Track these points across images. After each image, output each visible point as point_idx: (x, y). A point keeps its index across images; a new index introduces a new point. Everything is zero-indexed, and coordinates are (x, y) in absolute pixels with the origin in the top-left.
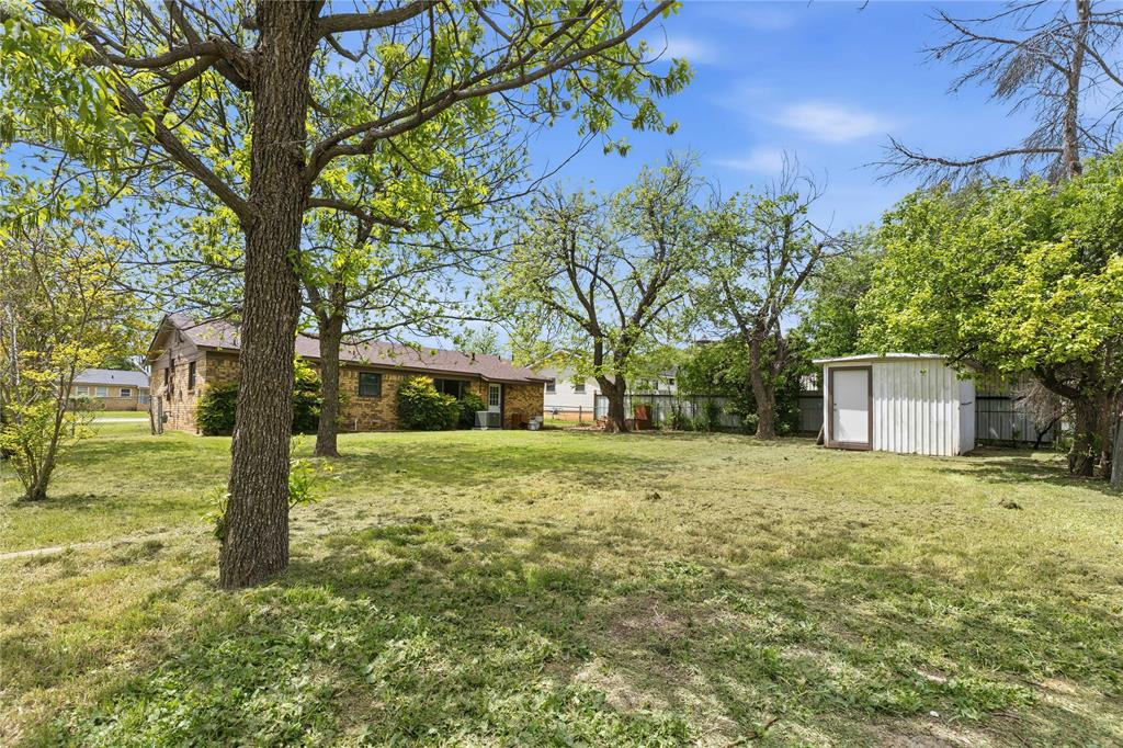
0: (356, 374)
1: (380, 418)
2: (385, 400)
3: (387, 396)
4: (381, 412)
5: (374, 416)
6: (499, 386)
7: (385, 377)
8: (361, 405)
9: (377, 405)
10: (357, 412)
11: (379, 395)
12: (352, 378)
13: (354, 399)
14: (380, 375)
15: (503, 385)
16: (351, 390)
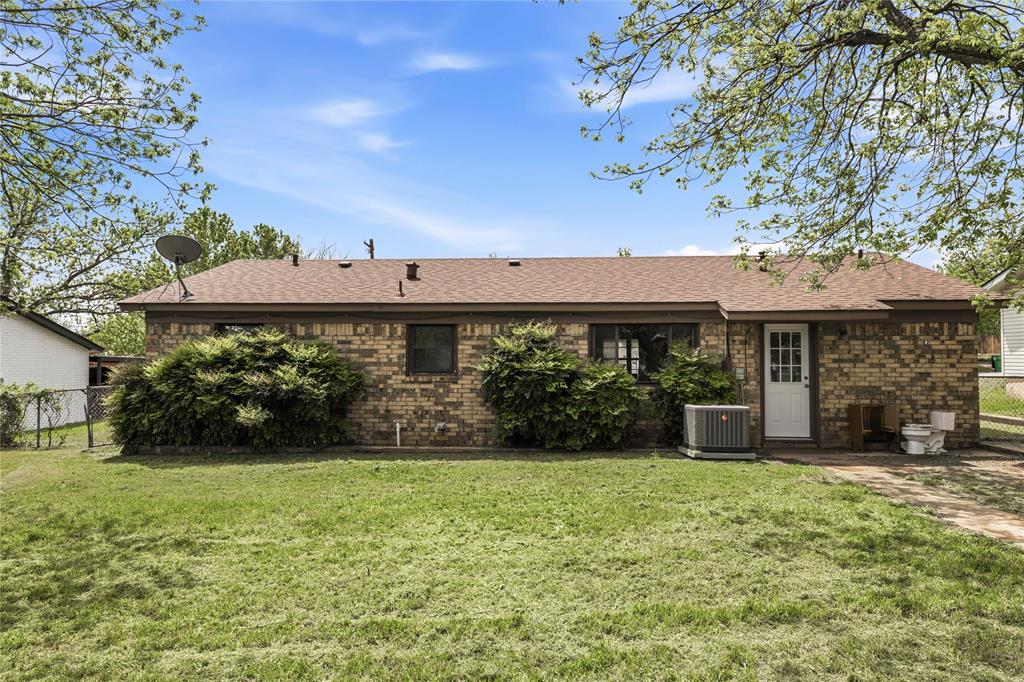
0: (400, 329)
1: (456, 419)
2: (466, 381)
3: (468, 371)
4: (457, 405)
5: (441, 416)
6: (803, 330)
7: (466, 329)
8: (411, 393)
9: (448, 392)
10: (403, 406)
11: (452, 371)
12: (391, 337)
13: (397, 381)
14: (454, 327)
15: (813, 327)
16: (390, 363)
